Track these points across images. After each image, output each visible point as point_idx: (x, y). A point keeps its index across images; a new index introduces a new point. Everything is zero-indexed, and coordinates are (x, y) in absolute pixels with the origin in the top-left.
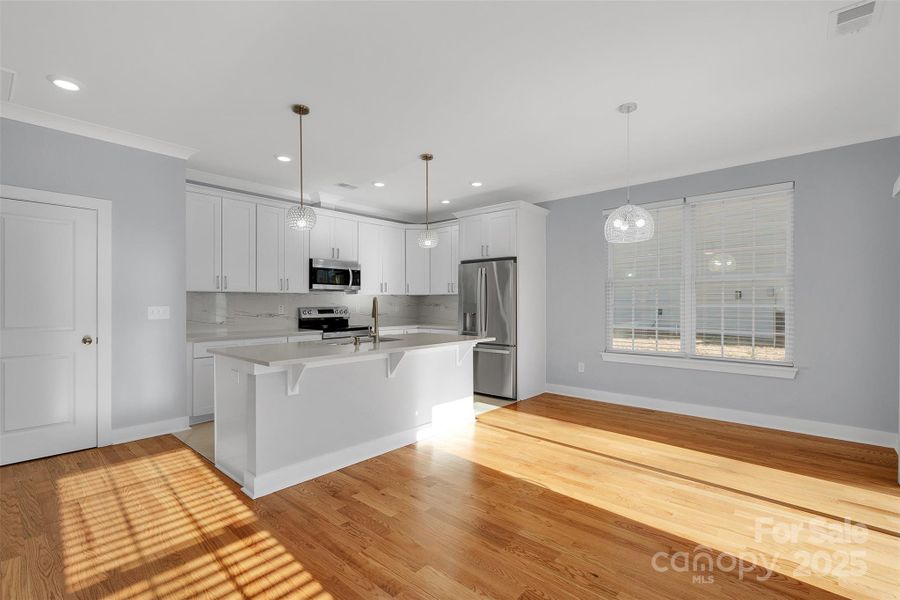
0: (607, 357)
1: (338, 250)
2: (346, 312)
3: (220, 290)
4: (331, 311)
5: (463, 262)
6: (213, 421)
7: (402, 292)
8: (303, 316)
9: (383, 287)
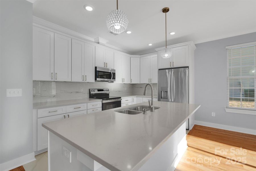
0: (228, 110)
1: (107, 63)
2: (108, 90)
3: (53, 80)
4: (102, 90)
5: (159, 70)
6: (47, 151)
7: (129, 82)
8: (92, 93)
9: (123, 80)
